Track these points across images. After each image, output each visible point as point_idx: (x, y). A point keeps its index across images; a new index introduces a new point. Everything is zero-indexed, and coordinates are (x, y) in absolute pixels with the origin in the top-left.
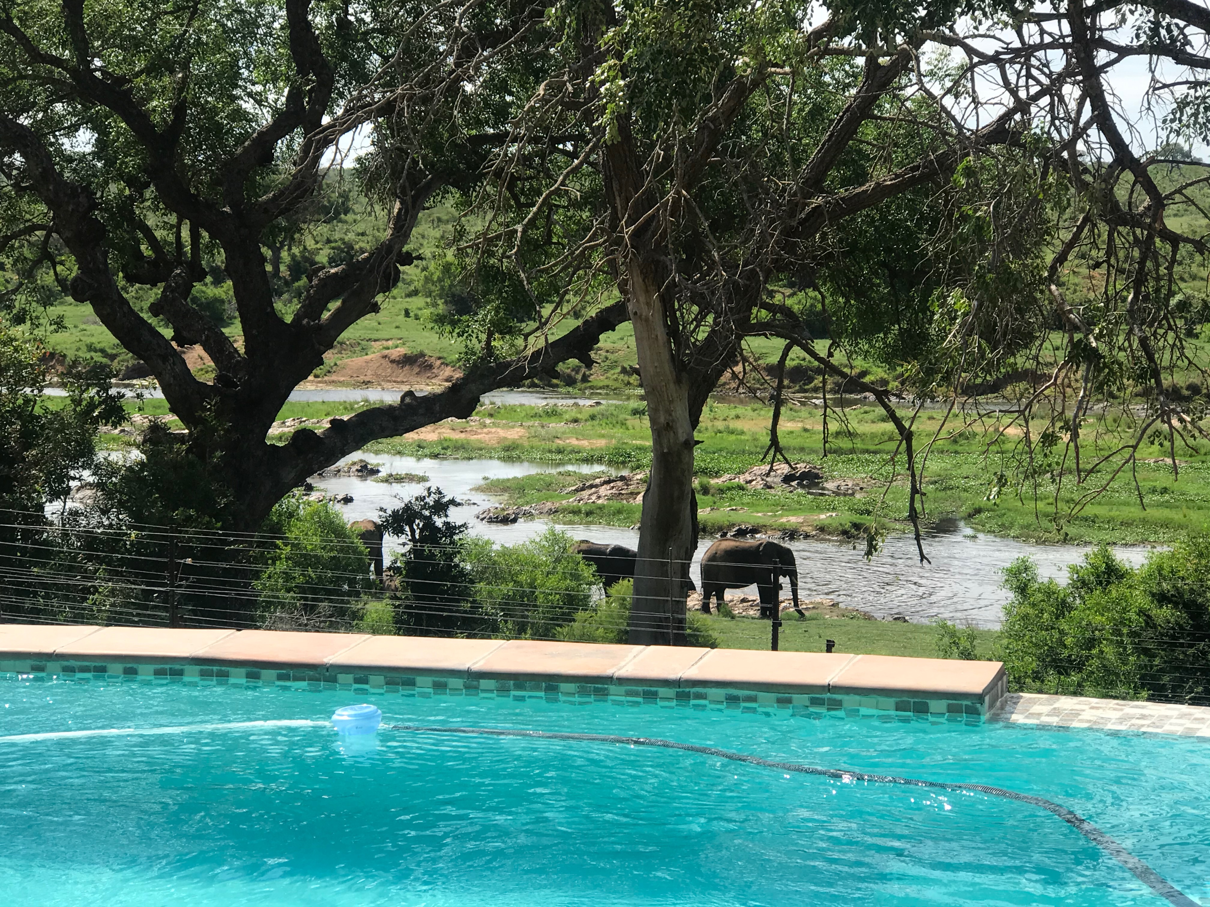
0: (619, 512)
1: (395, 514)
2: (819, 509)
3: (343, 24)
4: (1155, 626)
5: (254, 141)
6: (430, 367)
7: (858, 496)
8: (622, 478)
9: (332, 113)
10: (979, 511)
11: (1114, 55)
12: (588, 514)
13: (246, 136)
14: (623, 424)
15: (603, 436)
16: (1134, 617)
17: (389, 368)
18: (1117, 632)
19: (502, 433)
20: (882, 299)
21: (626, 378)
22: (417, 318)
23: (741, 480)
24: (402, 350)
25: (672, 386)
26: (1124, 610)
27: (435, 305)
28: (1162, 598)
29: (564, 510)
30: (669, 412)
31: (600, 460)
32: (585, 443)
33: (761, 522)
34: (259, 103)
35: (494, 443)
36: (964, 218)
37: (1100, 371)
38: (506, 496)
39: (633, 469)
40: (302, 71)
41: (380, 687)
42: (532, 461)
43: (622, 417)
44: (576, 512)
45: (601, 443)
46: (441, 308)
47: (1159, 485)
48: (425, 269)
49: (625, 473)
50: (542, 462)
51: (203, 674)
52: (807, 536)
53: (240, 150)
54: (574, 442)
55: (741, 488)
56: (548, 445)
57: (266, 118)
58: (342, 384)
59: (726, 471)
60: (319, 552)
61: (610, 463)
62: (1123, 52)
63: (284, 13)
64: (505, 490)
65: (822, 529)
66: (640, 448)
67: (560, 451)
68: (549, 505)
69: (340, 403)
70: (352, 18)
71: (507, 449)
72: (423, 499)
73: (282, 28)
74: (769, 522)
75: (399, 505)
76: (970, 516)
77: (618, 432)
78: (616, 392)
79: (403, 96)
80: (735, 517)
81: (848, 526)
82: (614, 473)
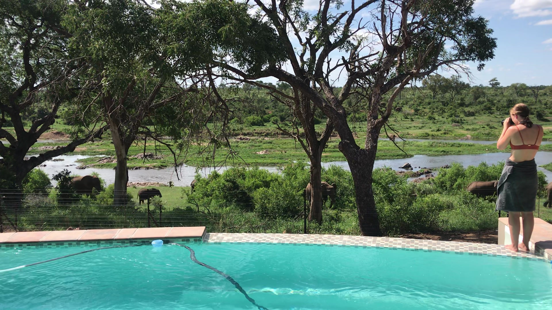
0: (109, 165)
1: (56, 176)
2: (154, 162)
3: (38, 63)
4: (226, 187)
5: (17, 91)
6: (63, 134)
7: (162, 159)
8: (109, 158)
9: (37, 84)
10: (188, 161)
11: (216, 77)
12: (102, 166)
13: (15, 89)
14: (109, 146)
15: (104, 148)
16: (222, 185)
17: (54, 135)
18: (218, 188)
19: (81, 149)
20: (166, 122)
21: (109, 135)
22: (59, 123)
23: (136, 157)
24: (56, 131)
25: (121, 146)
26: (220, 183)
27: (64, 120)
28: (227, 181)
29: (96, 166)
30: (121, 152)
31: (104, 154)
32: (100, 150)
33: (141, 166)
34: (18, 81)
35: (79, 151)
36: (187, 113)
37: (217, 144)
38: (83, 163)
39: (111, 156)
40: (28, 75)
41: (54, 246)
42: (88, 155)
43: (108, 144)
44: (99, 166)
45: (104, 150)
46: (65, 121)
47: (224, 154)
48: (61, 112)
49: (110, 156)
50: (91, 155)
51: (7, 246)
52: (151, 168)
53: (13, 93)
54: (98, 150)
55: (136, 159)
56: (92, 151)
57: (20, 84)
58: (42, 139)
59: (132, 155)
60: (39, 180)
61: (106, 154)
62: (218, 76)
63: (23, 60)
64: (82, 162)
65: (154, 167)
66: (113, 151)
67: (95, 152)
68: (93, 164)
69: (42, 143)
70: (40, 62)
71: (82, 152)
72: (63, 172)
73: (23, 64)
74: (143, 166)
75: (57, 174)
76: (186, 162)
77: (108, 147)
78: (107, 139)
79: (53, 83)
80: (135, 165)
81: (160, 166)
82: (107, 156)
